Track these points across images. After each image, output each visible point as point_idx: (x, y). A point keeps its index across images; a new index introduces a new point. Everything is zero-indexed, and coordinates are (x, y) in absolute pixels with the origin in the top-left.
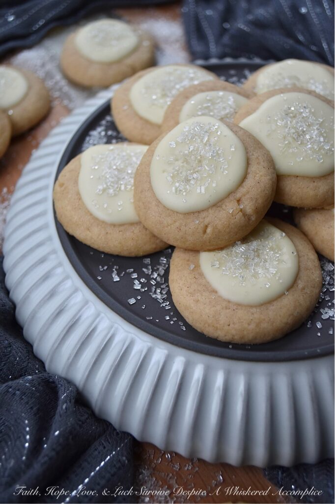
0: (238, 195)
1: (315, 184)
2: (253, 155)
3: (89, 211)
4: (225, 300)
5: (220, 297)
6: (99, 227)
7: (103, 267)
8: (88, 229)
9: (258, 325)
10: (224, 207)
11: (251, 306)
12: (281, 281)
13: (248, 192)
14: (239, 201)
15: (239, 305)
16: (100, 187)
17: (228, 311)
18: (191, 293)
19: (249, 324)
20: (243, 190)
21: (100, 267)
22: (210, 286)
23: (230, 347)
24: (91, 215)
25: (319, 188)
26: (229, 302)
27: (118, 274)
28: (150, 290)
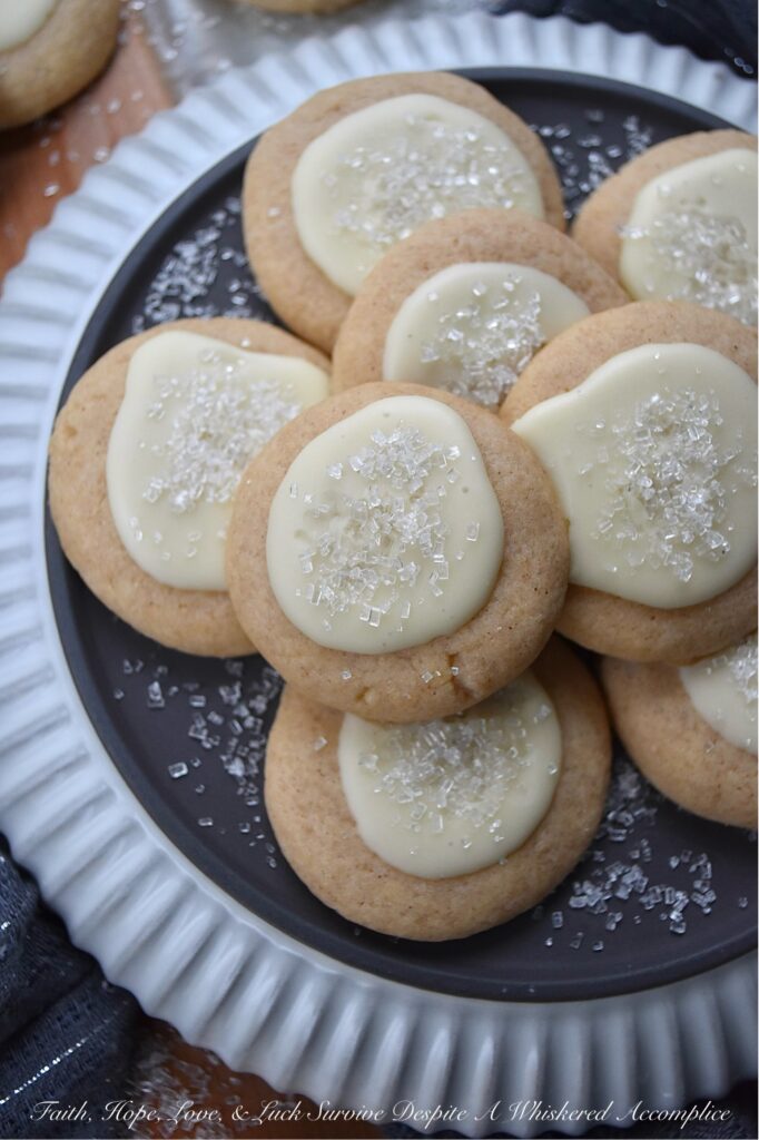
0: (454, 647)
1: (654, 623)
2: (520, 551)
3: (118, 537)
4: (367, 850)
5: (358, 837)
6: (136, 585)
7: (133, 664)
8: (111, 581)
9: (421, 919)
10: (415, 662)
11: (418, 879)
12: (497, 839)
13: (479, 645)
14: (452, 659)
15: (394, 871)
16: (158, 485)
17: (366, 875)
18: (301, 808)
19: (403, 914)
20: (469, 638)
21: (127, 664)
22: (346, 805)
23: (357, 934)
24: (123, 547)
25: (659, 635)
26: (375, 855)
27: (164, 688)
28: (223, 748)
